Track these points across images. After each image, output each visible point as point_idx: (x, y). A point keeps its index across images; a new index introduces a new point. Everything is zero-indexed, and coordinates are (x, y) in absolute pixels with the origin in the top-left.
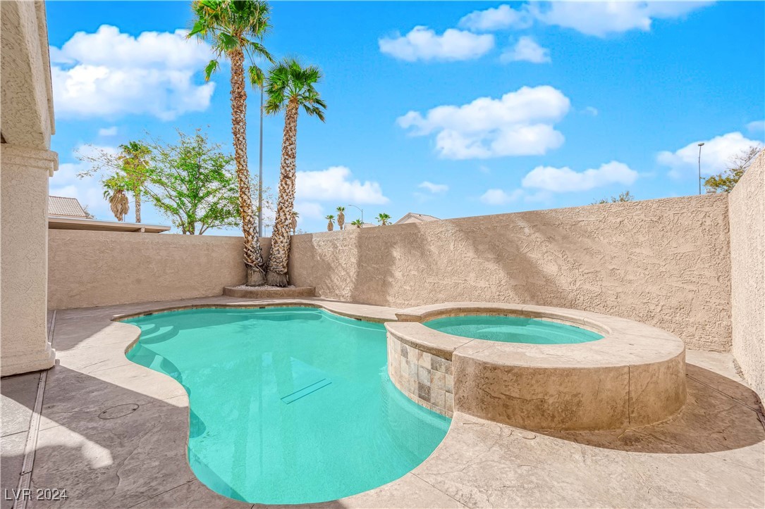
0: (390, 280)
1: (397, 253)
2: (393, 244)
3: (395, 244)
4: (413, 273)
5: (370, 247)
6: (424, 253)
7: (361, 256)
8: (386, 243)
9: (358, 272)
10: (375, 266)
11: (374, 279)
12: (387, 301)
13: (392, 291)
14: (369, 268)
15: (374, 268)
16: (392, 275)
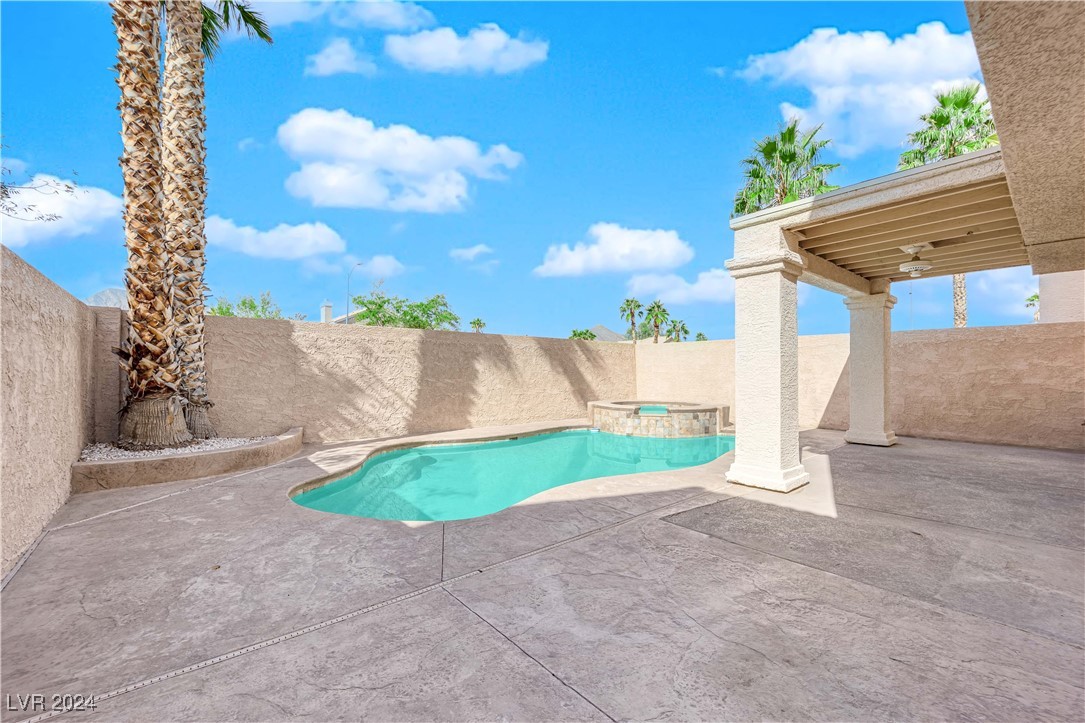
0: (472, 397)
1: (480, 366)
2: (476, 356)
3: (477, 355)
4: (498, 386)
5: (441, 356)
6: (510, 366)
7: (425, 368)
8: (466, 353)
9: (420, 391)
10: (450, 381)
11: (447, 399)
12: (467, 422)
13: (474, 410)
14: (439, 384)
15: (447, 384)
16: (474, 392)
